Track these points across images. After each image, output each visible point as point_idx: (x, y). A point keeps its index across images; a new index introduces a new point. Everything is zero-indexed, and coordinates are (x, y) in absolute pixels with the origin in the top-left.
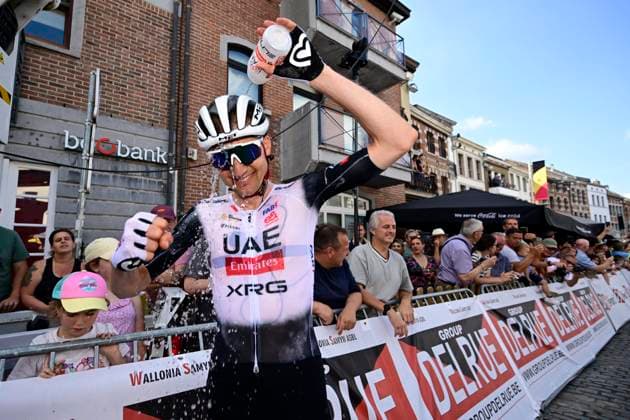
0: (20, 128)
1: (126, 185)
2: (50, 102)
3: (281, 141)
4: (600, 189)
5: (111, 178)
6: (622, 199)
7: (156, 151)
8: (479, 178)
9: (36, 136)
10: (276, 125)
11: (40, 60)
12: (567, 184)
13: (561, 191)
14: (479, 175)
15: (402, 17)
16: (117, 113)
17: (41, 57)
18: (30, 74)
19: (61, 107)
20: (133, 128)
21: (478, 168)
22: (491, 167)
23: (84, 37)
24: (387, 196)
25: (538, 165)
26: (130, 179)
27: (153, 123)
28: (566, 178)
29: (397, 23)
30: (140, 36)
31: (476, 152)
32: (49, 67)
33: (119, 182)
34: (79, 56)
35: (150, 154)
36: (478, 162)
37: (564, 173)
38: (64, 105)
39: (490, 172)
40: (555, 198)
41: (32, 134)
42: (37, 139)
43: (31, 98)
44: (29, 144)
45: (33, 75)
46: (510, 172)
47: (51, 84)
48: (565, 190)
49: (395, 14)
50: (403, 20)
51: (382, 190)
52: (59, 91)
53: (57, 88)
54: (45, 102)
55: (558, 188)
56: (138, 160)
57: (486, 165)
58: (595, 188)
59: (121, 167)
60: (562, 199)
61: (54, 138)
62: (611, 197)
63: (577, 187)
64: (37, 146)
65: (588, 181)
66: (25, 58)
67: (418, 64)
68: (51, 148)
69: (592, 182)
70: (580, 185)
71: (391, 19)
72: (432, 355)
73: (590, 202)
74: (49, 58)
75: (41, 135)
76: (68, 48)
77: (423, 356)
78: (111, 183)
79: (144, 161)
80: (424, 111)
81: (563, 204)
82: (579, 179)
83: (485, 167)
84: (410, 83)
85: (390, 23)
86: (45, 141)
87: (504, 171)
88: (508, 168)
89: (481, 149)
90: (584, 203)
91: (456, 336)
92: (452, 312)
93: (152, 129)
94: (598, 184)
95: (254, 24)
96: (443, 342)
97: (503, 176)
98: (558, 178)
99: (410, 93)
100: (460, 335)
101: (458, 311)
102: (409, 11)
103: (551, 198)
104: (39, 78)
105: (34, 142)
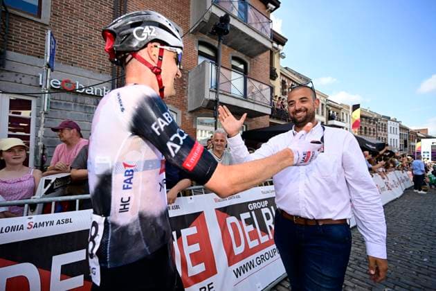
0: (8, 71)
1: (83, 110)
2: (28, 54)
3: (189, 86)
4: (395, 123)
5: (73, 106)
6: (408, 130)
7: (103, 89)
8: (323, 115)
9: (20, 76)
10: (185, 75)
11: (20, 25)
12: (376, 119)
13: (372, 124)
14: (323, 113)
15: (274, 7)
16: (76, 63)
17: (21, 23)
18: (13, 35)
19: (37, 58)
20: (87, 74)
21: (322, 108)
22: (330, 108)
23: (51, 11)
24: (257, 123)
25: (356, 107)
26: (86, 107)
27: (101, 71)
28: (376, 116)
29: (272, 11)
30: (91, 12)
31: (322, 98)
32: (26, 30)
33: (78, 108)
34: (48, 24)
35: (98, 91)
36: (323, 105)
37: (375, 113)
38: (39, 57)
39: (329, 111)
40: (368, 128)
41: (17, 75)
42: (20, 79)
43: (15, 51)
44: (15, 82)
45: (16, 35)
46: (342, 111)
47: (29, 42)
48: (374, 123)
49: (270, 5)
50: (275, 9)
51: (254, 119)
52: (35, 47)
53: (33, 45)
54: (25, 54)
55: (370, 122)
56: (91, 95)
57: (328, 106)
58: (392, 122)
59: (80, 99)
60: (372, 129)
61: (32, 78)
62: (402, 128)
63: (382, 122)
64: (21, 83)
65: (389, 118)
66: (9, 24)
67: (287, 40)
68: (30, 85)
69: (391, 118)
70: (384, 120)
71: (267, 8)
72: (239, 219)
73: (389, 131)
74: (27, 24)
75: (23, 76)
76: (40, 18)
77: (231, 220)
78: (73, 109)
79: (94, 95)
80: (291, 71)
81: (372, 132)
82: (383, 117)
83: (327, 108)
84: (281, 52)
85: (267, 11)
86: (26, 80)
87: (338, 111)
88: (341, 109)
89: (325, 97)
90: (385, 131)
91: (262, 208)
92: (263, 193)
93: (101, 75)
94: (395, 121)
95: (172, 7)
96: (250, 211)
97: (337, 113)
98: (371, 116)
99: (281, 59)
100: (265, 207)
101: (268, 192)
102: (280, 3)
103: (366, 128)
104: (20, 38)
105: (18, 81)
